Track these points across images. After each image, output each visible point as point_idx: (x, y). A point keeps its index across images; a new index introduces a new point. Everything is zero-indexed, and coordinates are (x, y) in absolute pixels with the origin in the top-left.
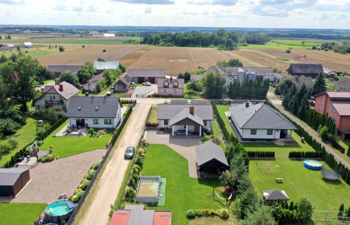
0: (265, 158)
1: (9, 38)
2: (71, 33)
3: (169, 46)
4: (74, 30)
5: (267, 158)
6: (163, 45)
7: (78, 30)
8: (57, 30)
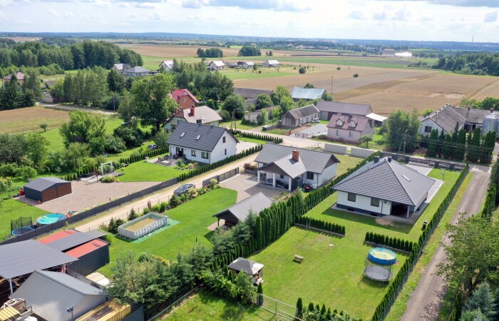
0: (331, 232)
1: (271, 54)
2: (356, 50)
3: (476, 74)
4: (362, 46)
5: (333, 233)
6: (466, 73)
7: (367, 46)
8: (339, 45)
